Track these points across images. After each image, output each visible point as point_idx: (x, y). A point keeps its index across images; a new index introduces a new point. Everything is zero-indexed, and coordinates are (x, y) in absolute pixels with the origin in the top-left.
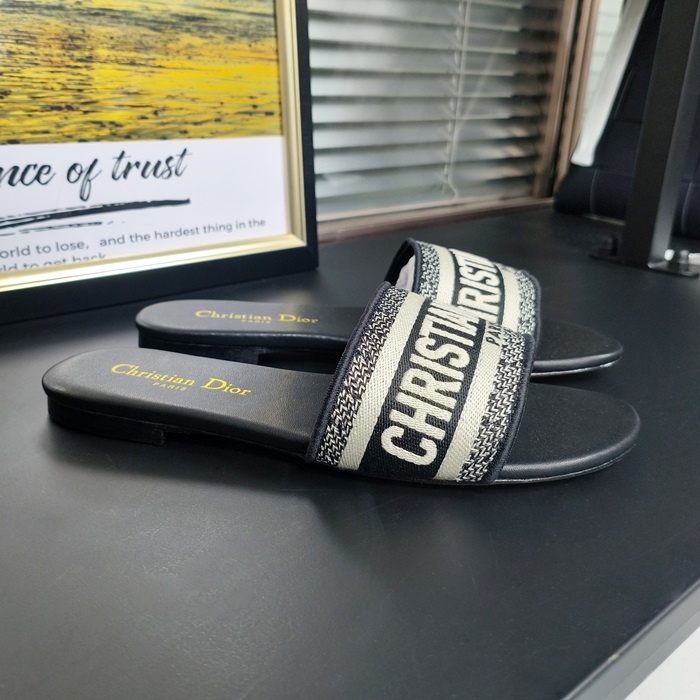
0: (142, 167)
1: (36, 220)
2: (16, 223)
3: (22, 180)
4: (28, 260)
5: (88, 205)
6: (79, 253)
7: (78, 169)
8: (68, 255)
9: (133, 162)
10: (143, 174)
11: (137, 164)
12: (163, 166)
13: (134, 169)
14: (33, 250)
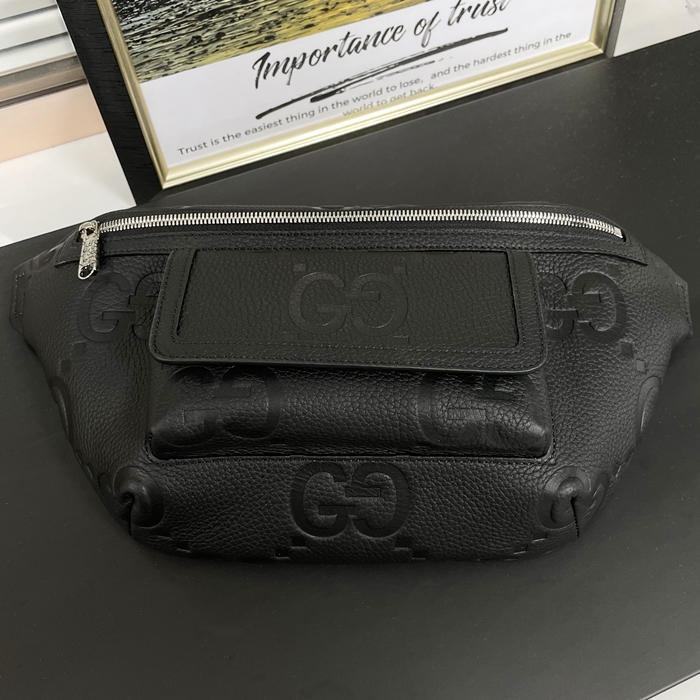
0: (472, 10)
1: (389, 68)
2: (375, 73)
3: (382, 41)
4: (380, 98)
5: (426, 50)
6: (416, 87)
7: (423, 23)
8: (407, 90)
9: (466, 8)
10: (473, 16)
11: (470, 8)
12: (491, 5)
13: (466, 13)
14: (384, 90)
